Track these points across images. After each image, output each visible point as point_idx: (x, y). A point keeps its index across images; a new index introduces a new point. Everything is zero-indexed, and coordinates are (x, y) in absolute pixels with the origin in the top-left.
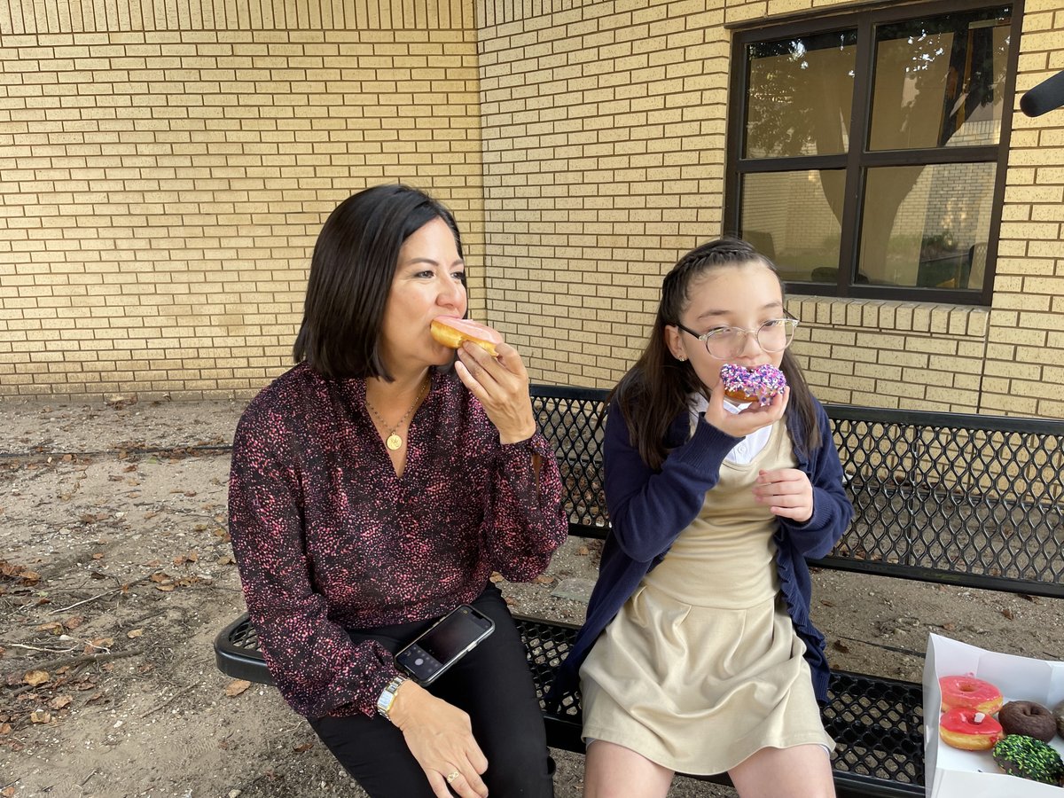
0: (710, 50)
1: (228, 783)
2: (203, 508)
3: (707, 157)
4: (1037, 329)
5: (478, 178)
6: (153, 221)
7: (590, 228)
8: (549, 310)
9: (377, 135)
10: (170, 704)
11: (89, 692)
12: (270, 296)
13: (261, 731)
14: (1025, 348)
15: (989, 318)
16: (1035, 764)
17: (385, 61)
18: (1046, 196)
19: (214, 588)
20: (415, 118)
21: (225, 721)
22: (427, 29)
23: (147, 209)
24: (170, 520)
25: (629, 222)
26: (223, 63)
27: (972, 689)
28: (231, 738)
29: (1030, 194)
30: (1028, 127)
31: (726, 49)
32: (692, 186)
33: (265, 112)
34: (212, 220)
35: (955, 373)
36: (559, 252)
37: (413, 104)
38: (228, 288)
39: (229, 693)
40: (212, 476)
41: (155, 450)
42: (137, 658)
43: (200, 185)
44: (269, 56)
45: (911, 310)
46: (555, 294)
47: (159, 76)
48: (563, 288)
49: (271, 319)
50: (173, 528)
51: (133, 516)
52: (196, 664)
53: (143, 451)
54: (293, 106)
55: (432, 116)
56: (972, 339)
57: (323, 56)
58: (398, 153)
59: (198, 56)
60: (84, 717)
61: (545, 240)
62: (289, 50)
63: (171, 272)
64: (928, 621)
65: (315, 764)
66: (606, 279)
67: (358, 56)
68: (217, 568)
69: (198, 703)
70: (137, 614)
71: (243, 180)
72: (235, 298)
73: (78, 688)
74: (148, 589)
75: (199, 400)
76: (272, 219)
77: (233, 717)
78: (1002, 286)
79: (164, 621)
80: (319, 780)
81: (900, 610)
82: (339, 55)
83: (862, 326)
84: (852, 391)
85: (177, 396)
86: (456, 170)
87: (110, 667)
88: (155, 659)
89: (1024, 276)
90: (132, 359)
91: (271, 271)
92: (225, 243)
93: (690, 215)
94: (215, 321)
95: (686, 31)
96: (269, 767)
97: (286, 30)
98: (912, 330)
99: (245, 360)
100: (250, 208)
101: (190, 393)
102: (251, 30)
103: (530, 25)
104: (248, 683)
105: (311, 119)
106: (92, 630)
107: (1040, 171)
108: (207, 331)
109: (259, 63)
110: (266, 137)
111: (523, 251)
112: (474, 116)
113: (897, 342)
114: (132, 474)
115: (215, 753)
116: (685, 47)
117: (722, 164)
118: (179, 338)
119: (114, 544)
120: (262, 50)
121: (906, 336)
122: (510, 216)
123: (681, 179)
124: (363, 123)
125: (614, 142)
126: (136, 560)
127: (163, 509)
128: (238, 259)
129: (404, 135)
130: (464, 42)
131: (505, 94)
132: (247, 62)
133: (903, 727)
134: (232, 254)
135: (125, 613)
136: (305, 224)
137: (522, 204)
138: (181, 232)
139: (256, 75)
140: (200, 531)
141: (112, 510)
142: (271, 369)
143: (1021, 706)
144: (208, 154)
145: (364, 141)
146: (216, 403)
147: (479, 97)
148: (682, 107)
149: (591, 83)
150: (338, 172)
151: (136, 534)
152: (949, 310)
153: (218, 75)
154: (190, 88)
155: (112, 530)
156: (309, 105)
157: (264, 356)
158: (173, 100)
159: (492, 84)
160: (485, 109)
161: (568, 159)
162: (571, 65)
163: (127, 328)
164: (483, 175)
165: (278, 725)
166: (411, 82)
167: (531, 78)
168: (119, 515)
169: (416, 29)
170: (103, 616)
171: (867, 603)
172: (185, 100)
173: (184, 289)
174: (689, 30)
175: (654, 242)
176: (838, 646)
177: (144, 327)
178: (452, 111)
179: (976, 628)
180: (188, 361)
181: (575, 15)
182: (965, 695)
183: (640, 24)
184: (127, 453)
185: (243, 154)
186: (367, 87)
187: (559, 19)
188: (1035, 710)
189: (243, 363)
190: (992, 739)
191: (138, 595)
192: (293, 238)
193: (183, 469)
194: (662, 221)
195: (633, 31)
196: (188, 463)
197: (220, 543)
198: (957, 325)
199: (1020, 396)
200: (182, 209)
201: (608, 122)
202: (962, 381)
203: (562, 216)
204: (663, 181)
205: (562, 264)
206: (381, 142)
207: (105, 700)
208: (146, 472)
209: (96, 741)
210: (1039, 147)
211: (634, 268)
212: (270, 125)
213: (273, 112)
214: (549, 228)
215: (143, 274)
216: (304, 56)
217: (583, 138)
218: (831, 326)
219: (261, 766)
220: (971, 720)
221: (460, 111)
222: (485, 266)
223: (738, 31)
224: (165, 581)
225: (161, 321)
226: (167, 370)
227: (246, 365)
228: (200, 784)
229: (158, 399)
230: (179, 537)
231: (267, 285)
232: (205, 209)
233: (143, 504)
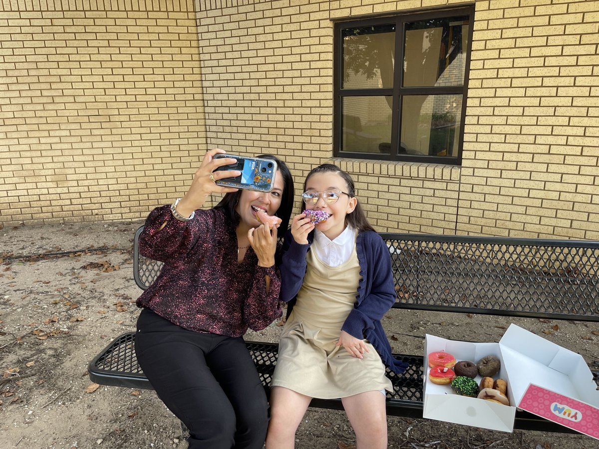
0: (323, 32)
1: (96, 436)
2: (55, 290)
3: (323, 88)
4: (482, 177)
5: (201, 95)
6: (7, 122)
7: (264, 124)
9: (141, 71)
10: (57, 400)
11: (11, 397)
12: (82, 163)
13: (109, 409)
14: (477, 186)
15: (461, 171)
16: (467, 388)
17: (143, 29)
18: (485, 112)
19: (71, 335)
20: (163, 61)
21: (88, 406)
22: (167, 11)
23: (4, 115)
24: (37, 299)
25: (285, 121)
26: (46, 29)
27: (443, 357)
28: (93, 414)
29: (478, 111)
30: (477, 78)
31: (331, 32)
32: (316, 103)
33: (73, 58)
34: (44, 120)
35: (446, 198)
36: (248, 136)
37: (161, 54)
38: (55, 159)
39: (88, 391)
40: (57, 271)
41: (20, 257)
42: (33, 377)
43: (35, 100)
44: (73, 25)
45: (425, 168)
47: (8, 37)
49: (84, 177)
50: (39, 303)
51: (14, 297)
52: (67, 378)
53: (13, 258)
54: (90, 54)
55: (172, 60)
56: (453, 181)
57: (106, 26)
58: (154, 81)
59: (31, 26)
60: (10, 411)
61: (240, 130)
62: (86, 22)
63: (20, 151)
64: (434, 322)
65: (140, 422)
67: (127, 26)
68: (70, 324)
69: (72, 398)
70: (29, 353)
71: (61, 97)
72: (61, 165)
73: (4, 396)
74: (32, 339)
75: (42, 225)
76: (80, 119)
77: (92, 403)
78: (466, 156)
79: (45, 356)
80: (144, 430)
81: (421, 317)
82: (116, 25)
83: (403, 176)
84: (399, 208)
85: (28, 223)
86: (188, 90)
87: (20, 383)
88: (44, 377)
89: (476, 151)
91: (82, 149)
92: (52, 133)
93: (316, 118)
94: (49, 178)
95: (310, 21)
96: (116, 426)
97: (83, 11)
98: (426, 178)
99: (69, 201)
100: (67, 113)
101: (36, 221)
102: (63, 11)
103: (226, 11)
104: (98, 385)
105: (101, 61)
106: (5, 364)
107: (482, 99)
108: (44, 185)
109: (68, 30)
110: (74, 72)
111: (228, 136)
112: (196, 61)
113: (420, 184)
114: (8, 272)
115: (86, 424)
116: (310, 29)
117: (331, 92)
118: (27, 189)
119: (7, 315)
120: (69, 22)
121: (423, 180)
122: (220, 116)
123: (311, 99)
124: (131, 64)
125: (275, 78)
126: (22, 323)
127: (31, 292)
128: (61, 142)
129: (156, 71)
130: (188, 19)
131: (213, 49)
132: (61, 29)
133: (415, 376)
134: (57, 140)
135: (22, 353)
136: (101, 122)
137: (226, 110)
138: (25, 128)
139: (66, 36)
140: (56, 303)
141: (1, 294)
142: (84, 205)
143: (463, 363)
144: (39, 82)
145: (133, 74)
146: (53, 226)
147: (199, 50)
148: (310, 61)
149: (261, 45)
150: (119, 92)
151: (18, 308)
152: (443, 167)
153: (44, 37)
154: (26, 44)
155: (4, 306)
156: (99, 54)
157: (81, 198)
158: (16, 52)
159: (206, 43)
160: (202, 57)
161: (251, 86)
162: (250, 35)
164: (203, 93)
165: (117, 405)
166: (159, 41)
167: (228, 41)
168: (6, 297)
169: (160, 11)
170: (10, 356)
171: (407, 315)
172: (24, 52)
173: (28, 161)
174: (312, 21)
175: (299, 132)
176: (393, 338)
177: (5, 184)
178: (184, 57)
179: (455, 323)
180: (34, 202)
181: (250, 8)
182: (439, 360)
183: (285, 16)
184: (3, 260)
185: (61, 82)
186: (133, 43)
187: (242, 9)
188: (469, 365)
190: (451, 379)
191: (27, 343)
192: (94, 130)
193: (39, 267)
194: (302, 121)
195: (282, 19)
196: (41, 264)
197: (69, 309)
198: (446, 176)
199: (476, 209)
200: (25, 114)
201: (271, 67)
202: (449, 202)
203: (249, 117)
204: (302, 100)
205: (250, 143)
206: (144, 75)
207: (20, 400)
208: (17, 271)
209: (20, 423)
210: (482, 88)
211: (289, 145)
212: (76, 65)
213: (77, 58)
214: (242, 123)
215: (3, 153)
216: (95, 25)
217: (258, 75)
218: (388, 176)
219: (112, 426)
220: (442, 371)
221: (189, 58)
222: (207, 143)
223: (336, 22)
224: (41, 334)
225: (15, 180)
226: (21, 208)
227: (70, 203)
228: (80, 438)
229: (16, 226)
230: (44, 308)
231: (80, 157)
232: (39, 114)
233: (19, 290)
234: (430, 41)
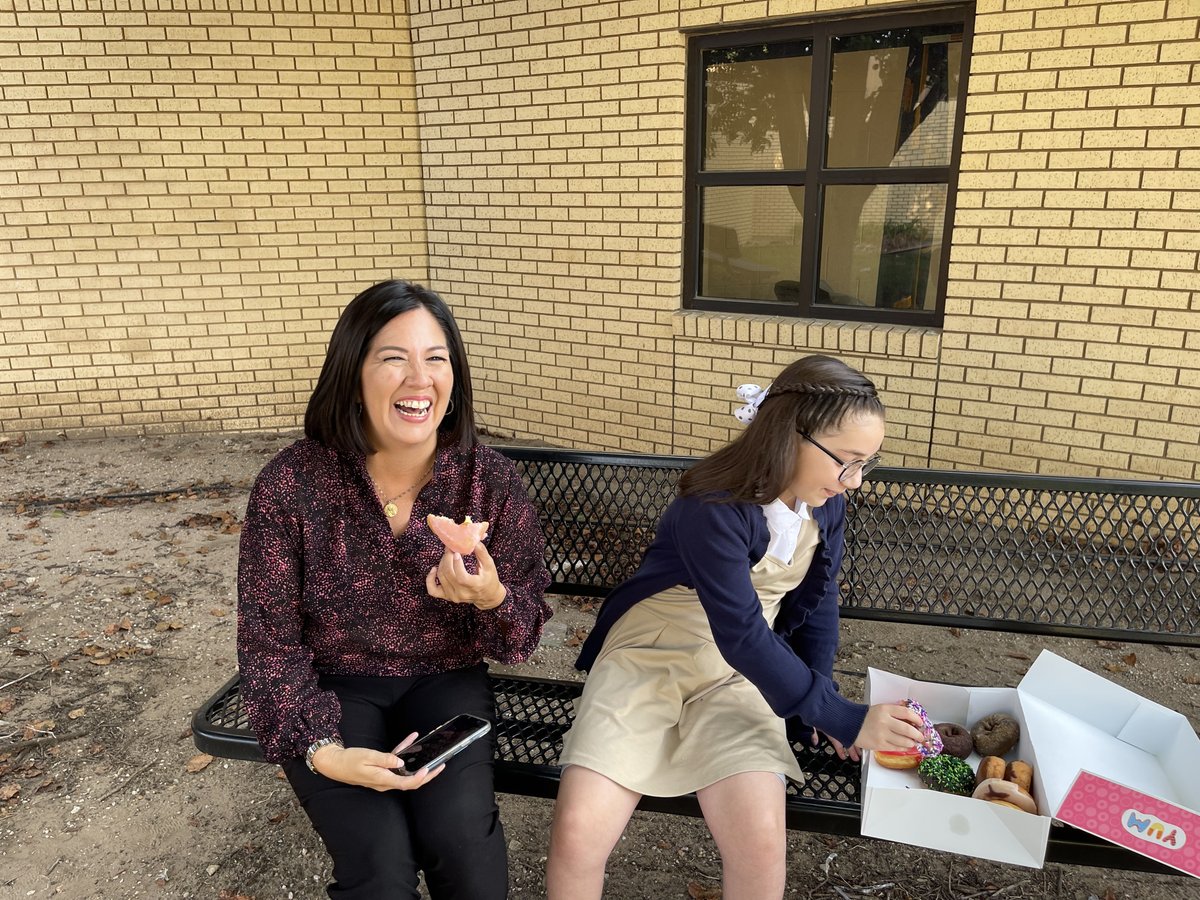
0: (665, 55)
1: (204, 859)
2: (127, 568)
3: (664, 169)
4: (985, 351)
5: (418, 182)
6: (34, 232)
7: (544, 241)
8: (503, 329)
9: (300, 133)
10: (128, 785)
11: (38, 779)
12: (182, 317)
13: (232, 805)
14: (974, 370)
15: (941, 340)
16: (951, 779)
17: (305, 48)
18: (993, 220)
19: (157, 658)
20: (343, 113)
21: (191, 798)
22: (352, 13)
23: (27, 218)
24: (90, 584)
25: (586, 235)
26: (111, 48)
28: (201, 815)
29: (979, 218)
30: (977, 150)
31: (681, 55)
32: (650, 200)
33: (164, 105)
34: (107, 230)
35: (910, 394)
36: (512, 266)
37: (340, 98)
38: (129, 308)
39: (190, 769)
40: (132, 530)
41: (58, 501)
42: (83, 739)
43: (89, 190)
44: (166, 40)
45: (868, 332)
46: (509, 311)
47: (36, 64)
48: (518, 306)
49: (184, 343)
50: (96, 593)
51: (44, 580)
52: (150, 742)
53: (45, 503)
54: (198, 99)
55: (362, 112)
56: (926, 361)
57: (231, 41)
58: (325, 154)
59: (82, 41)
60: (37, 805)
61: (496, 252)
62: (191, 33)
63: (59, 291)
64: (883, 643)
65: (293, 833)
66: (563, 296)
67: (272, 42)
68: (156, 635)
69: (158, 781)
70: (74, 692)
71: (142, 184)
72: (139, 320)
73: (24, 776)
74: (81, 664)
75: (102, 437)
76: (178, 229)
77: (199, 793)
78: (952, 309)
79: (106, 698)
80: (300, 848)
81: (857, 634)
82: (250, 40)
85: (74, 433)
86: (392, 172)
87: (56, 751)
88: (104, 739)
89: (973, 299)
90: (17, 393)
91: (182, 288)
92: (122, 256)
93: (649, 230)
94: (115, 346)
95: (639, 32)
96: (245, 840)
97: (187, 11)
98: (870, 352)
99: (155, 390)
100: (152, 216)
101: (90, 430)
102: (145, 11)
103: (470, 14)
104: (210, 758)
105: (220, 113)
106: (28, 713)
107: (988, 194)
108: (107, 359)
109: (155, 48)
110: (167, 134)
111: (472, 264)
112: (410, 113)
114: (35, 531)
115: (186, 834)
116: (638, 50)
117: (681, 176)
118: (73, 367)
119: (32, 615)
120: (158, 33)
121: (865, 358)
122: (455, 225)
123: (639, 192)
124: (281, 119)
125: (567, 149)
126: (61, 632)
127: (80, 571)
128: (140, 275)
129: (330, 133)
130: (395, 28)
131: (444, 90)
132: (141, 48)
134: (133, 269)
135: (61, 692)
136: (219, 235)
137: (468, 212)
138: (69, 244)
139: (152, 62)
140: (128, 594)
141: (20, 575)
142: (187, 400)
143: (944, 728)
144: (98, 154)
145: (284, 139)
146: (123, 441)
147: (415, 92)
148: (638, 115)
149: (539, 83)
150: (256, 175)
151: (54, 603)
152: (904, 332)
153: (107, 63)
154: (73, 77)
155: (25, 599)
156: (217, 97)
157: (178, 385)
158: (53, 92)
159: (430, 77)
160: (422, 105)
161: (518, 164)
162: (517, 61)
163: (9, 357)
164: (423, 179)
165: (248, 797)
166: (336, 73)
167: (473, 73)
168: (30, 580)
169: (339, 12)
170: (37, 697)
172: (68, 92)
173: (75, 310)
174: (643, 32)
175: (613, 258)
177: (29, 355)
178: (386, 106)
179: (925, 647)
180: (86, 393)
181: (519, 7)
183: (590, 22)
184: (25, 506)
185: (140, 153)
186: (285, 77)
187: (501, 9)
188: (955, 730)
189: (153, 393)
190: (918, 759)
191: (71, 672)
192: (205, 250)
193: (96, 522)
194: (620, 236)
195: (583, 30)
196: (100, 515)
197: (154, 606)
198: (912, 349)
199: (970, 416)
200: (69, 218)
201: (559, 126)
202: (917, 402)
203: (513, 226)
204: (620, 193)
205: (516, 279)
206: (305, 141)
207: (56, 785)
208: (52, 528)
209: (54, 829)
210: (987, 170)
211: (593, 285)
212: (172, 120)
213: (174, 105)
214: (499, 240)
215: (26, 295)
216: (209, 40)
217: (533, 142)
218: (793, 348)
219: (236, 839)
221: (394, 106)
222: (429, 279)
223: (693, 35)
224: (99, 654)
225: (50, 348)
226: (60, 405)
227: (156, 396)
228: (174, 863)
229: (51, 439)
230: (106, 603)
231: (177, 304)
232: (96, 217)
233: (55, 566)
234: (882, 75)
